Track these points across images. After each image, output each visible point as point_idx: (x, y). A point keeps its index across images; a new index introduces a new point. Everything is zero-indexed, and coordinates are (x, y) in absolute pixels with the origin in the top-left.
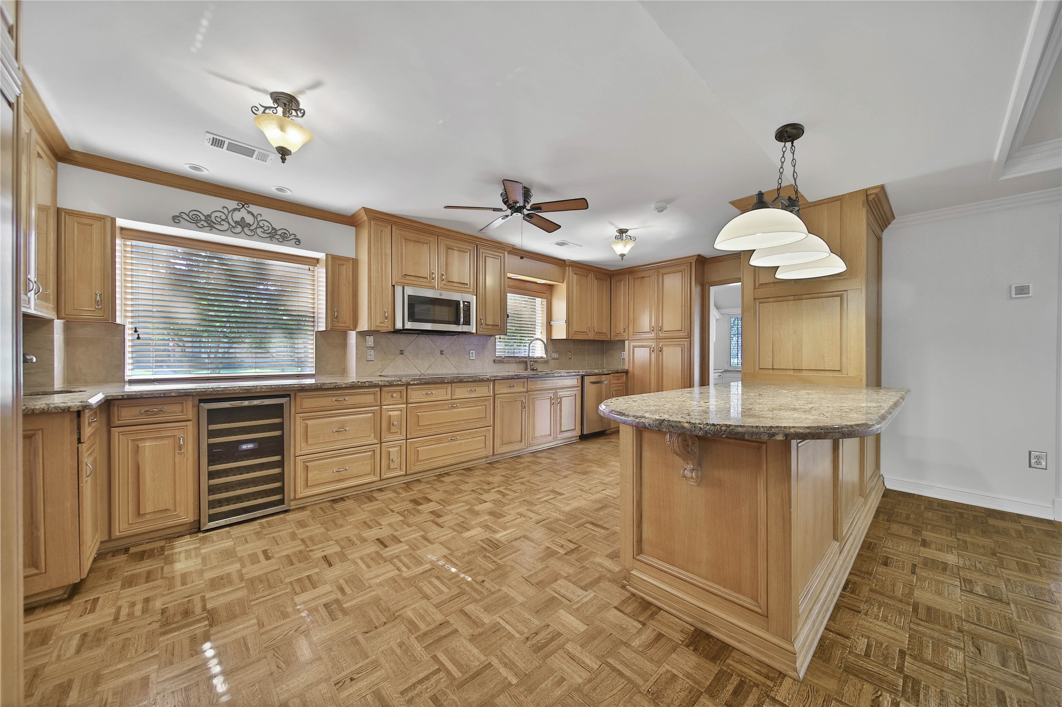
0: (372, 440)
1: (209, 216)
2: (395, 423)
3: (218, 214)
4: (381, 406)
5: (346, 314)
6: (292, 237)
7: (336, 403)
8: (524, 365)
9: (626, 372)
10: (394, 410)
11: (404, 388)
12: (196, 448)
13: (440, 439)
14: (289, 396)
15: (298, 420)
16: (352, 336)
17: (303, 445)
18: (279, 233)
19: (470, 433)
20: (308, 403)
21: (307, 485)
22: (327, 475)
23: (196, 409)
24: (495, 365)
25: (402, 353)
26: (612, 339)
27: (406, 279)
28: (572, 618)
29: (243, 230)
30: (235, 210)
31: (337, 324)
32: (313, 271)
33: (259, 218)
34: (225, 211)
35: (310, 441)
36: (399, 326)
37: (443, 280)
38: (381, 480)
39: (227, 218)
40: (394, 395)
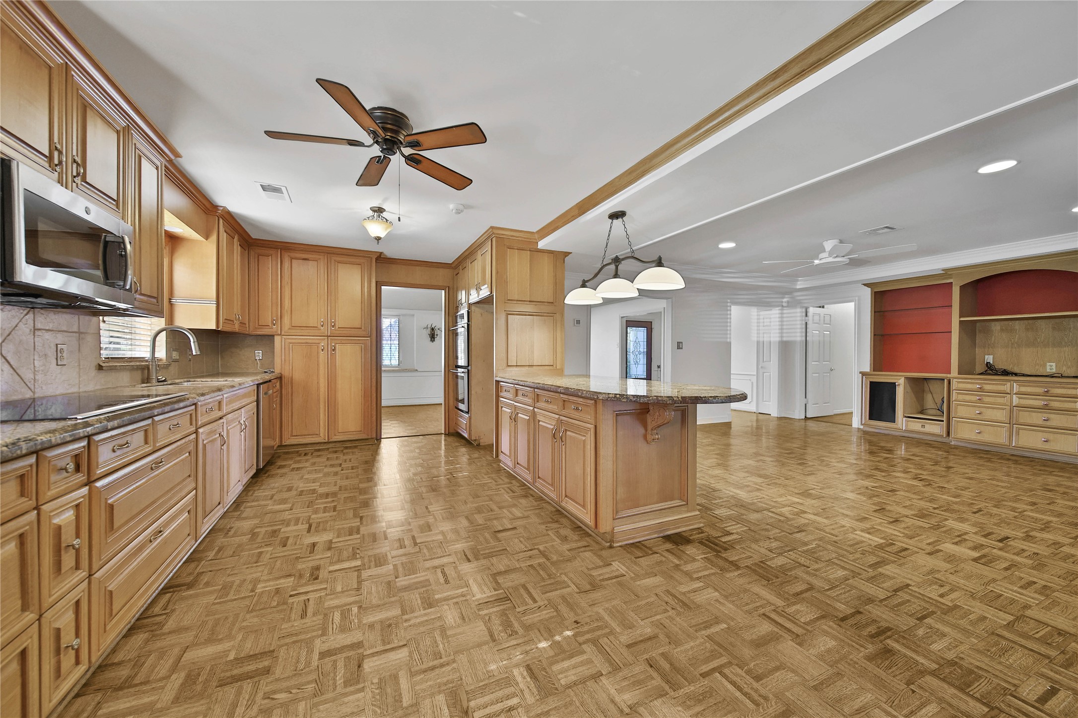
4: (39, 506)
9: (280, 378)
11: (86, 443)
28: (648, 580)
37: (77, 175)
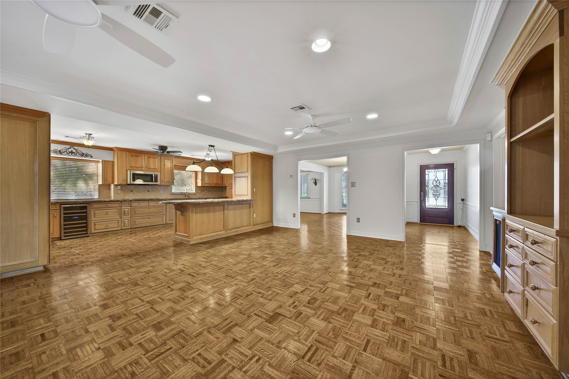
0: (118, 217)
1: (60, 151)
2: (126, 212)
3: (63, 150)
4: (121, 207)
5: (110, 179)
6: (89, 155)
7: (105, 206)
8: (185, 195)
10: (126, 208)
11: (130, 202)
12: (60, 217)
13: (144, 218)
14: (89, 204)
15: (92, 211)
16: (112, 186)
17: (94, 218)
18: (85, 154)
19: (156, 217)
20: (95, 206)
21: (95, 230)
22: (102, 227)
23: (60, 207)
24: (172, 195)
25: (132, 191)
26: (223, 186)
27: (131, 168)
29: (72, 154)
30: (69, 148)
31: (106, 182)
32: (97, 165)
33: (78, 150)
34: (66, 149)
35: (96, 217)
36: (129, 182)
37: (147, 168)
38: (121, 230)
39: (66, 151)
40: (126, 204)
